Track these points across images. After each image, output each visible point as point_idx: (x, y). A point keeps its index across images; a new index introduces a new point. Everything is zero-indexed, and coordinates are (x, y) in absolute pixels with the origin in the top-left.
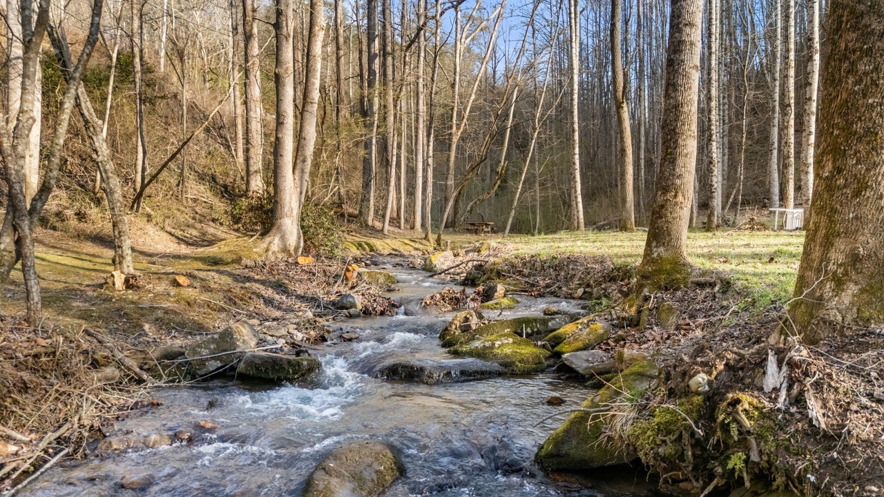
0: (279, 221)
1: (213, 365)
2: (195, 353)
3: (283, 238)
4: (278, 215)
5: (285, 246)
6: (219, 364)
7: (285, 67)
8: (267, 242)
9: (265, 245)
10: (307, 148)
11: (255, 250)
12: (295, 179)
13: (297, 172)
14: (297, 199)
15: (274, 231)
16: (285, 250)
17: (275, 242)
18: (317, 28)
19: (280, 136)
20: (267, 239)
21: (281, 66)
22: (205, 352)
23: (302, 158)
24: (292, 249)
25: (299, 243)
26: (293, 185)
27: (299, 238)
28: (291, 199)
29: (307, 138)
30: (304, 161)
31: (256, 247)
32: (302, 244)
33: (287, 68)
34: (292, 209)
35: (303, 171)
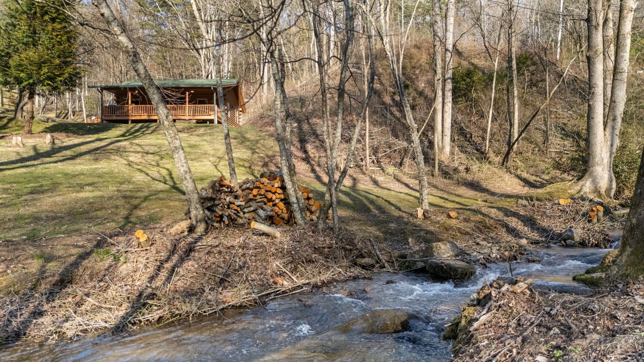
0: (591, 168)
1: (420, 265)
2: (413, 256)
3: (594, 182)
4: (590, 164)
5: (596, 188)
6: (423, 264)
7: (594, 50)
8: (580, 185)
9: (578, 188)
10: (616, 109)
11: (569, 191)
12: (605, 135)
13: (608, 129)
14: (608, 150)
15: (586, 176)
16: (597, 191)
17: (587, 186)
18: (626, 11)
19: (591, 103)
20: (581, 183)
21: (591, 50)
22: (417, 256)
23: (612, 118)
24: (603, 191)
25: (611, 185)
26: (603, 140)
27: (611, 181)
28: (602, 151)
29: (617, 101)
30: (614, 120)
31: (571, 189)
32: (614, 185)
33: (596, 51)
34: (603, 159)
35: (613, 128)
